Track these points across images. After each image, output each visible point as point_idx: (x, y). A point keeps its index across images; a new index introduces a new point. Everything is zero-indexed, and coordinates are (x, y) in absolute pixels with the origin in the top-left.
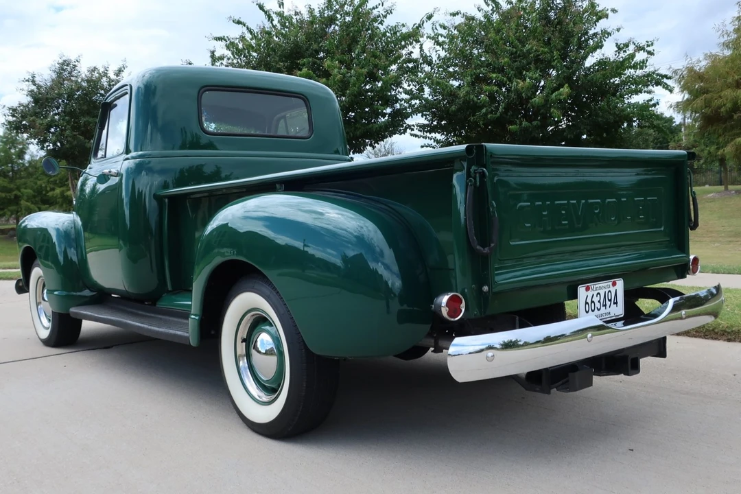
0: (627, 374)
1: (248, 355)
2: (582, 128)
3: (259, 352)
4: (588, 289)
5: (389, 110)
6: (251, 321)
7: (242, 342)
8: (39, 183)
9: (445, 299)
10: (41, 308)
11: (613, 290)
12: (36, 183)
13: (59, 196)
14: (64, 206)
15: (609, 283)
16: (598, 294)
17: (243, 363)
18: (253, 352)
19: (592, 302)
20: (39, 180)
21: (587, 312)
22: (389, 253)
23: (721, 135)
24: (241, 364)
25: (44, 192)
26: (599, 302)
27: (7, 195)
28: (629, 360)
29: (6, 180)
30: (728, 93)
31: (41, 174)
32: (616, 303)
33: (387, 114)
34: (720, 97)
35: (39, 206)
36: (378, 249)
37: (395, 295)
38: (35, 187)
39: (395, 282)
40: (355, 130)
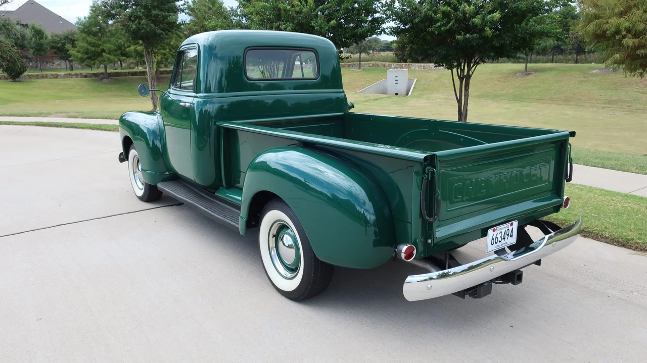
0: (514, 283)
1: (277, 247)
2: (506, 39)
3: (284, 244)
4: (494, 231)
5: (370, 19)
6: (278, 227)
7: (273, 237)
8: (119, 41)
9: (404, 248)
10: (137, 176)
11: (510, 228)
12: (117, 41)
13: (133, 51)
14: (138, 58)
15: (509, 224)
16: (501, 232)
17: (274, 253)
18: (280, 244)
19: (496, 238)
20: (119, 39)
21: (492, 244)
22: (369, 205)
23: (604, 50)
24: (273, 253)
25: (123, 48)
26: (501, 237)
27: (96, 48)
28: (516, 276)
29: (95, 38)
30: (614, 21)
32: (511, 236)
33: (368, 21)
34: (608, 23)
35: (119, 57)
36: (362, 201)
37: (371, 224)
38: (117, 44)
39: (371, 217)
40: (345, 33)
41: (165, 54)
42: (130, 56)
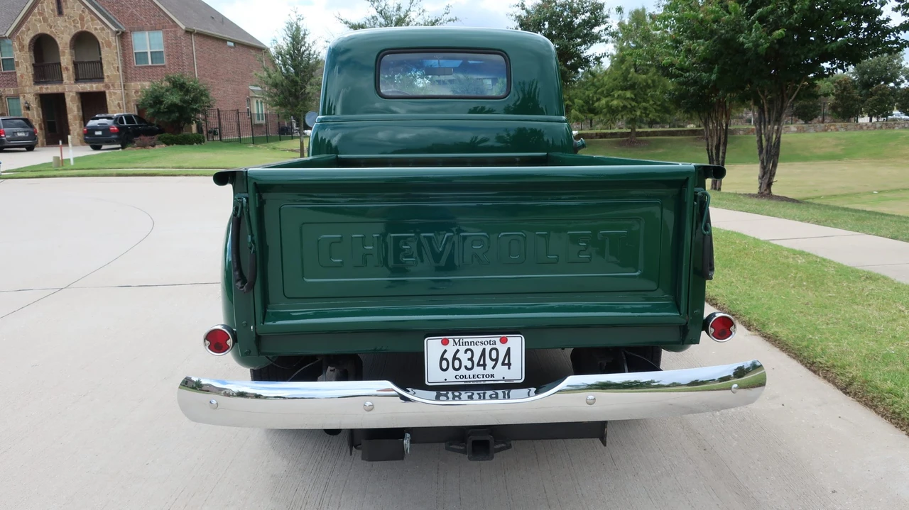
4: (446, 342)
11: (502, 347)
14: (608, 115)
15: (497, 338)
16: (469, 349)
19: (455, 358)
21: (443, 369)
26: (471, 359)
28: (469, 442)
31: (591, 85)
32: (507, 364)
35: (585, 114)
41: (645, 109)
42: (598, 112)
